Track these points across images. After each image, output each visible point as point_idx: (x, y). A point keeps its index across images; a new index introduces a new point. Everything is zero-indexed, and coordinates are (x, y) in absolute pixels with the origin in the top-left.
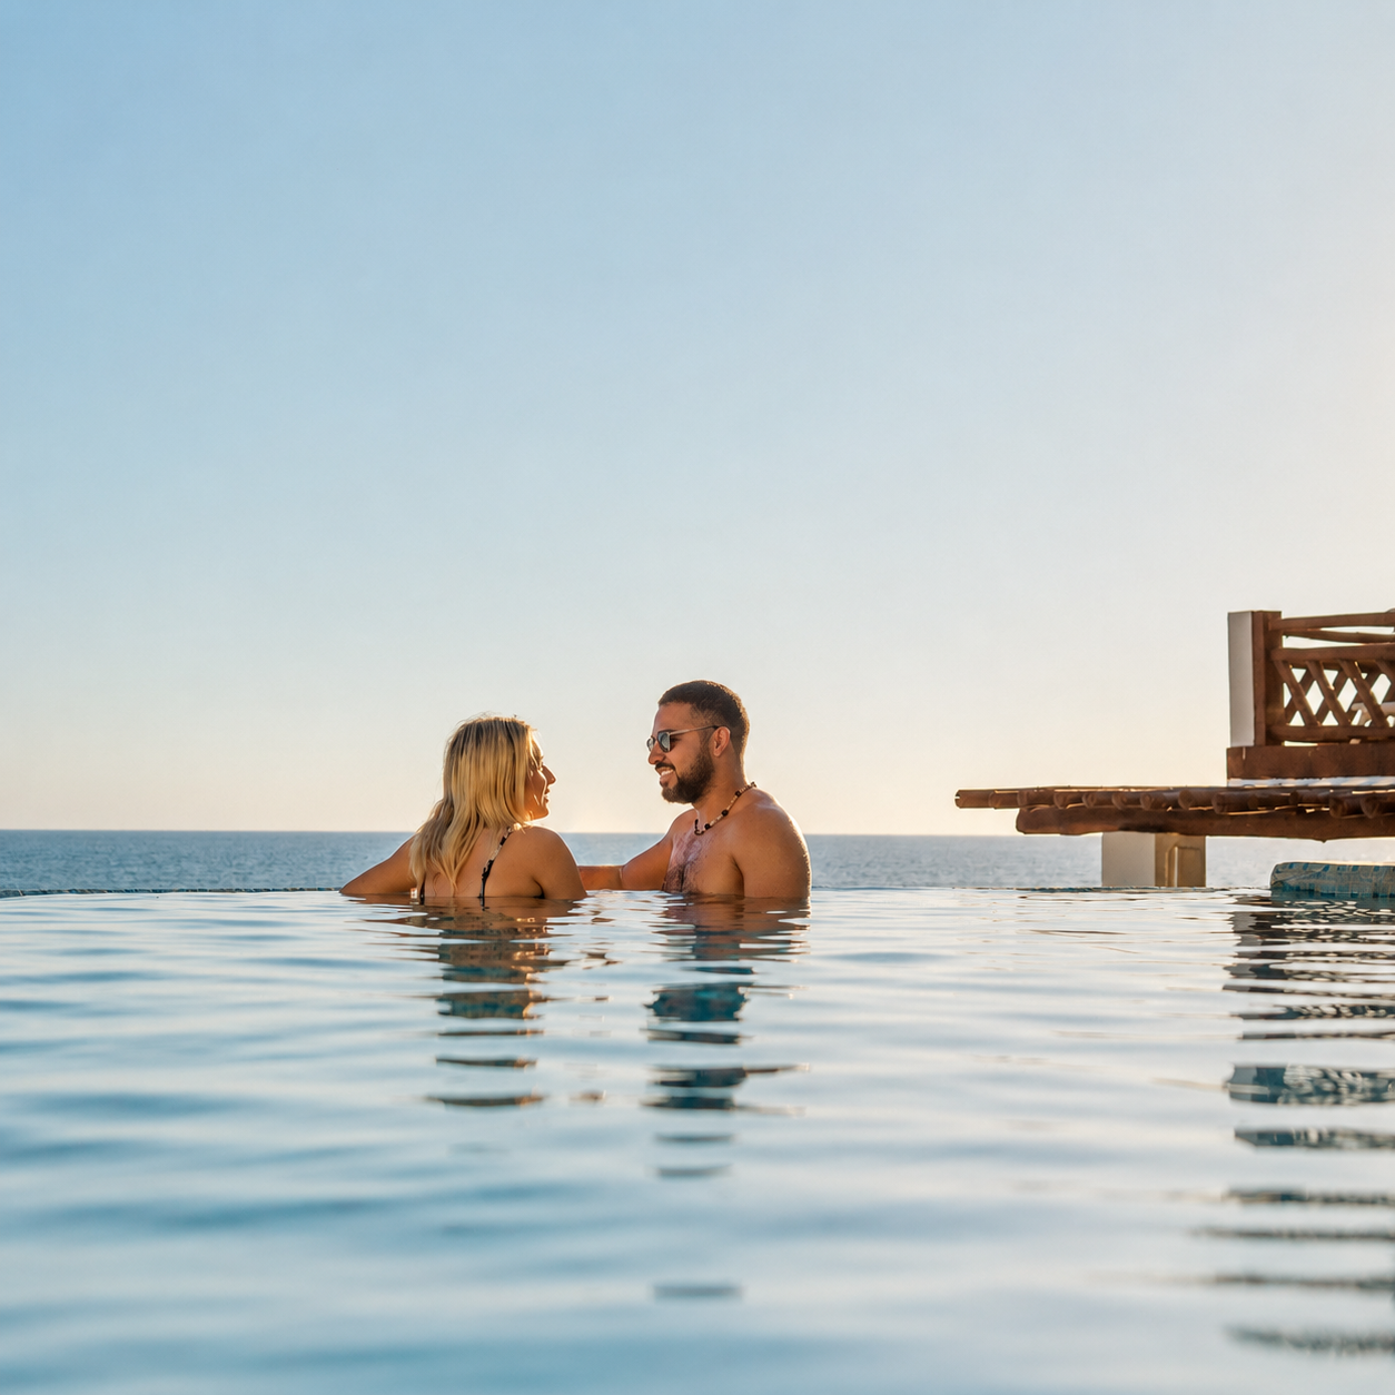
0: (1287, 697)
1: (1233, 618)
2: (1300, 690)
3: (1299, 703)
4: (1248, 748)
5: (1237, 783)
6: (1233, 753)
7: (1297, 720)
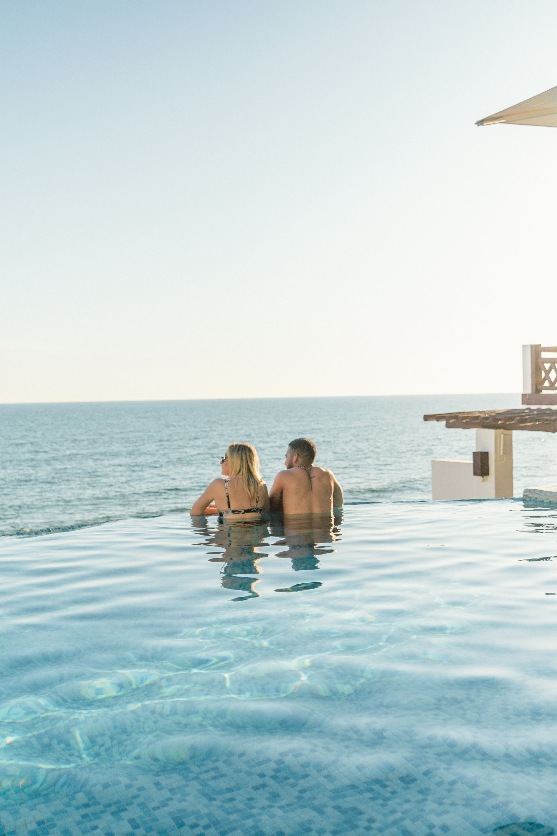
0: (543, 375)
1: (524, 347)
2: (548, 372)
3: (547, 377)
4: (529, 394)
5: (525, 407)
6: (524, 396)
7: (547, 384)
